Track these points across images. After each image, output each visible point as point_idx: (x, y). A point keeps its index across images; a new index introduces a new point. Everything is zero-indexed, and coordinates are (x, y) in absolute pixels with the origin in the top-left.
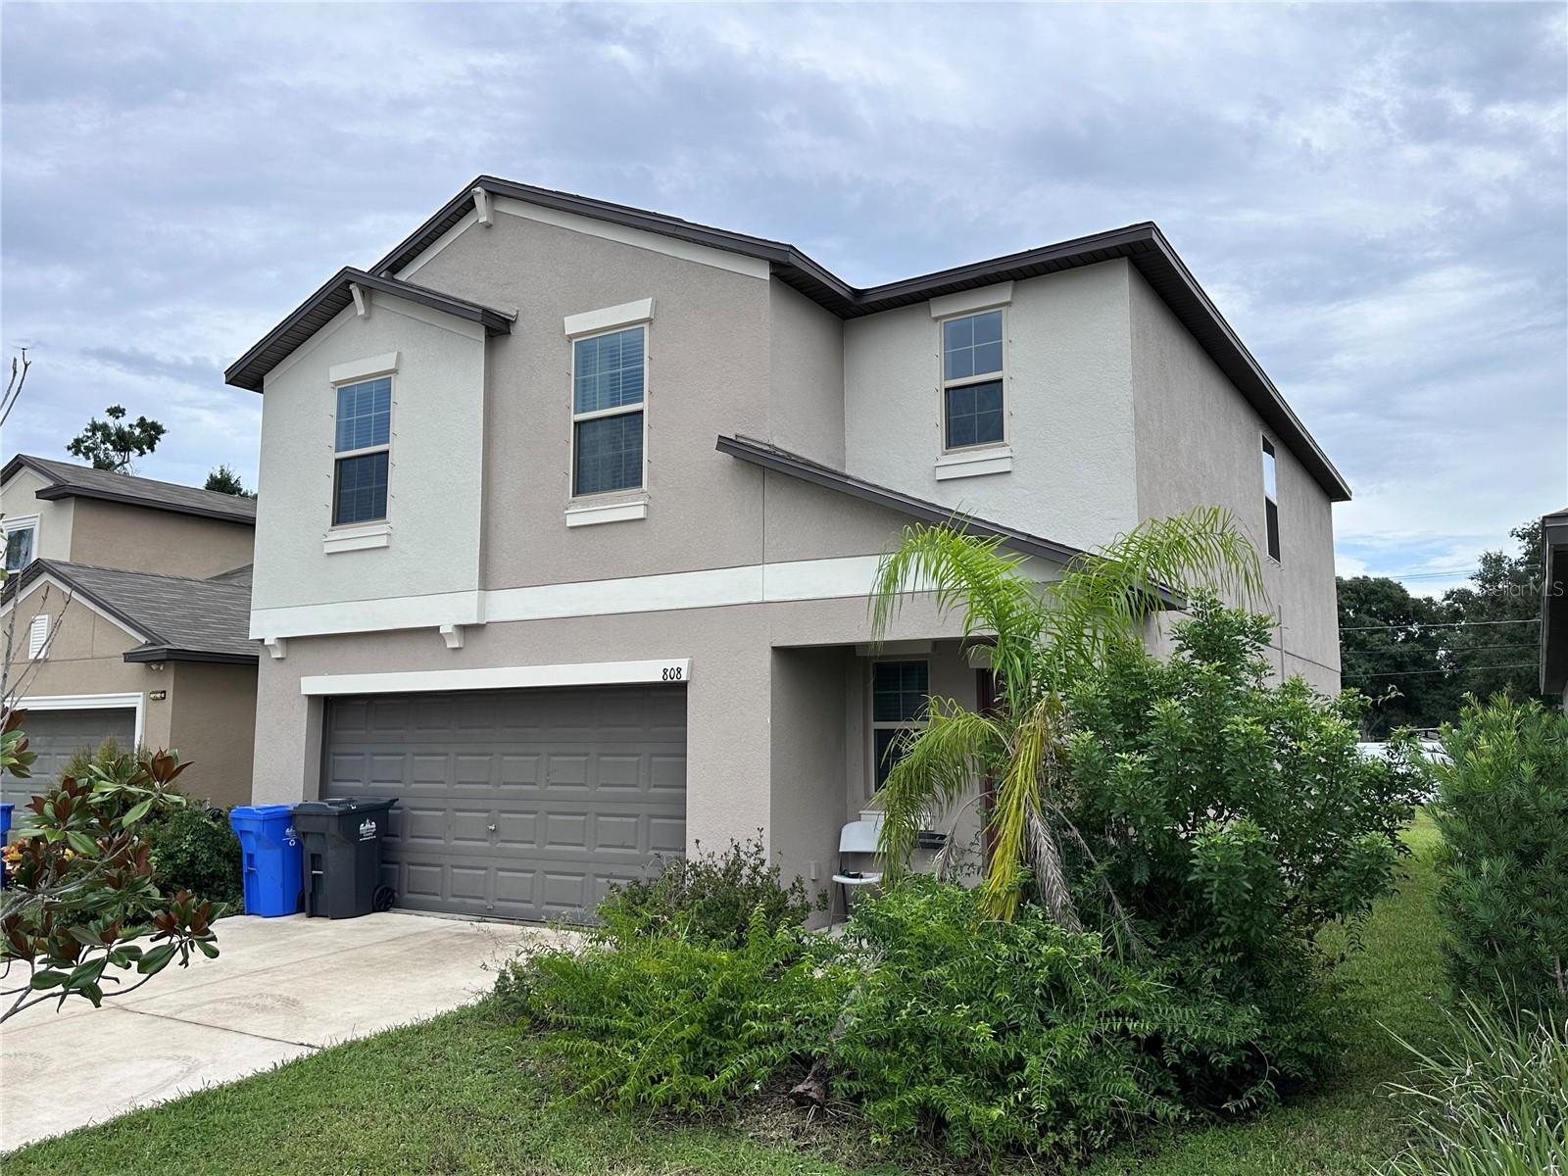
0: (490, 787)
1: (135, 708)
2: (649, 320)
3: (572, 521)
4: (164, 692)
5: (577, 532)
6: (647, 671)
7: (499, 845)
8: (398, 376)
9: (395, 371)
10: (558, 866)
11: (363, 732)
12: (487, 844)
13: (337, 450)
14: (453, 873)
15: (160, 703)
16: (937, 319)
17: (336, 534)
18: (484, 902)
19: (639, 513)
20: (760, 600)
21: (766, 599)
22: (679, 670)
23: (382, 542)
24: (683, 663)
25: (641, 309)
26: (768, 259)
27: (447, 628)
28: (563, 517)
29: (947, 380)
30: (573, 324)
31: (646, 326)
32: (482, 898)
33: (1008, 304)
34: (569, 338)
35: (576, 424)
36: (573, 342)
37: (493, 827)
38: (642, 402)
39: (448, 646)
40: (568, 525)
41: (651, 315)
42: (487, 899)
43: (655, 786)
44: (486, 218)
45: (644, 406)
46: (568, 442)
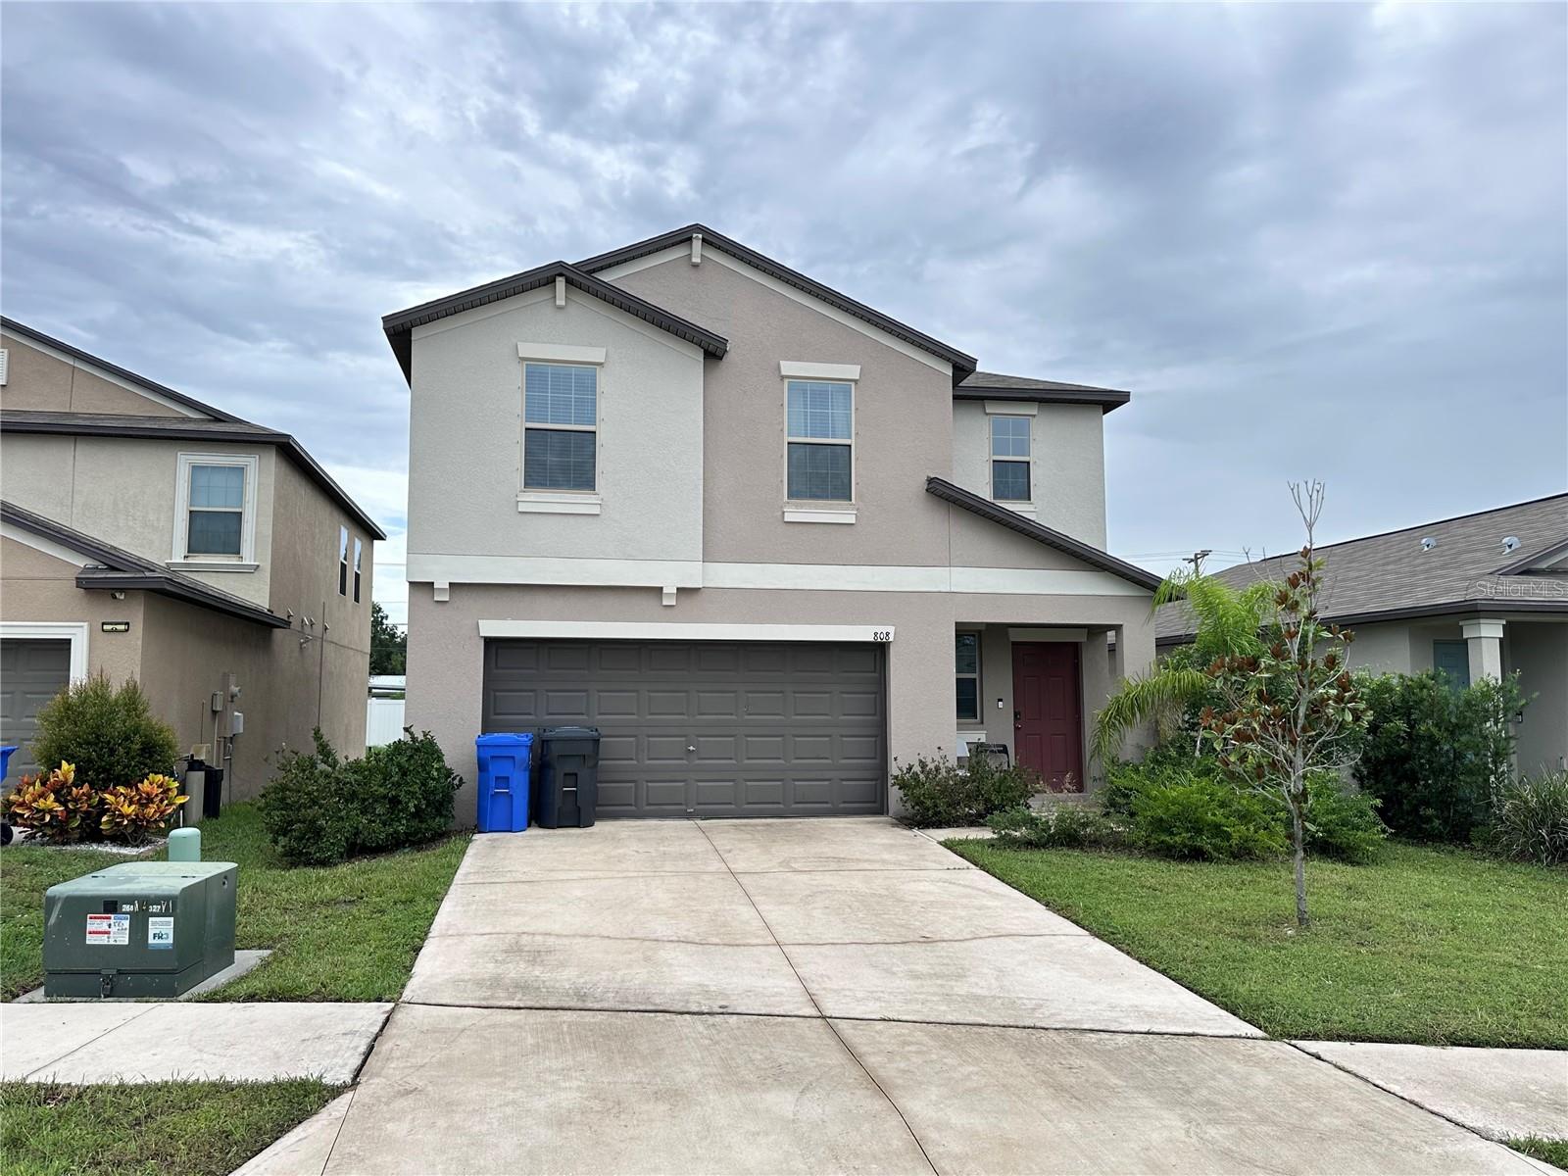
0: (685, 717)
1: (70, 640)
2: (856, 381)
3: (788, 518)
4: (127, 624)
5: (791, 526)
6: (862, 633)
7: (698, 761)
8: (604, 370)
9: (601, 365)
10: (757, 776)
11: (535, 671)
12: (685, 762)
13: (528, 420)
14: (647, 786)
15: (119, 636)
16: (987, 414)
17: (530, 496)
18: (684, 807)
19: (852, 520)
20: (948, 590)
21: (952, 590)
22: (888, 634)
23: (596, 510)
24: (891, 630)
25: (852, 371)
26: (949, 360)
27: (670, 589)
28: (780, 513)
29: (994, 454)
30: (789, 368)
31: (853, 384)
32: (681, 804)
33: (1034, 416)
34: (783, 378)
35: (789, 443)
36: (786, 381)
37: (691, 748)
38: (850, 438)
39: (665, 603)
40: (786, 520)
41: (858, 378)
42: (686, 805)
43: (845, 715)
44: (696, 260)
45: (852, 442)
46: (782, 456)
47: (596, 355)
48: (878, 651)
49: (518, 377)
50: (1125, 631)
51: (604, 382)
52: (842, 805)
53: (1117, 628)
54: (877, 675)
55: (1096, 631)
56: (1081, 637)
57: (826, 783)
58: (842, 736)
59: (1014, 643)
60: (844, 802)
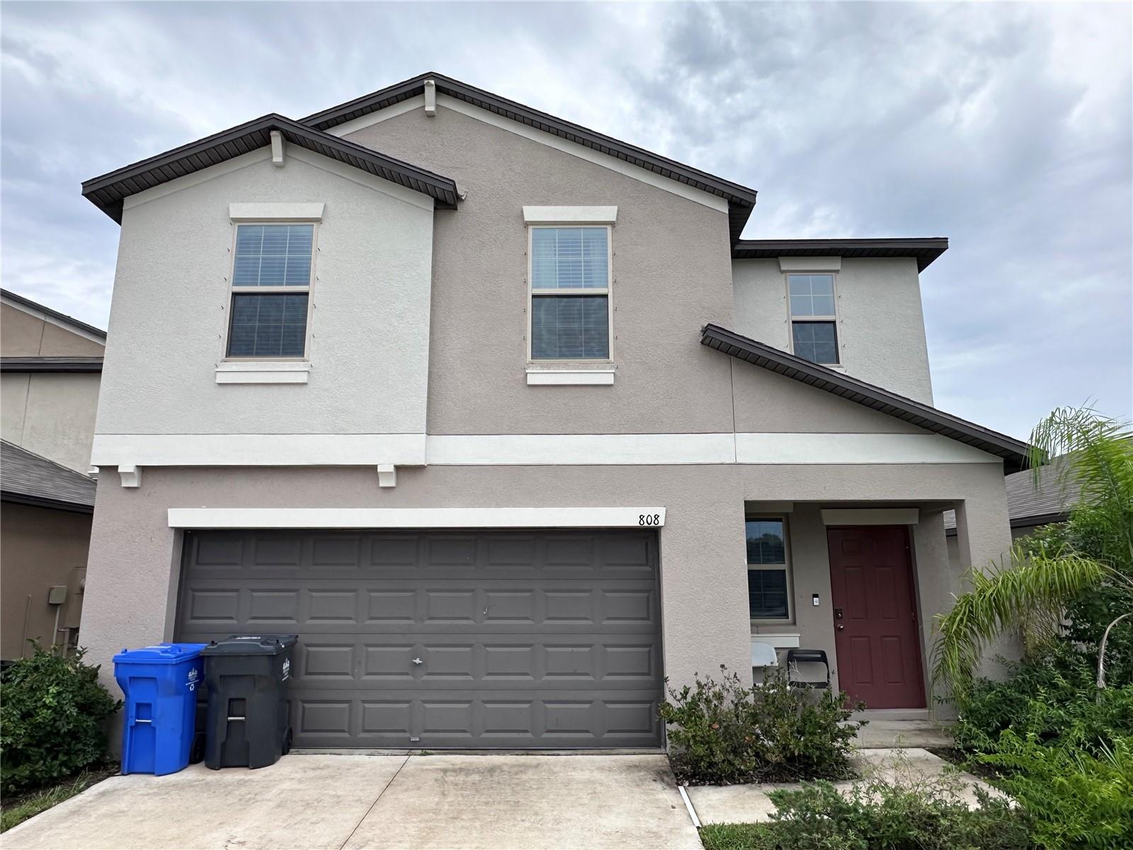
0: (412, 622)
2: (612, 224)
3: (532, 380)
5: (536, 390)
6: (625, 516)
7: (426, 678)
8: (322, 226)
9: (318, 220)
10: (499, 696)
11: (239, 568)
12: (410, 678)
13: (235, 284)
14: (364, 707)
16: (783, 272)
17: (231, 366)
18: (407, 735)
19: (609, 380)
20: (732, 462)
21: (739, 462)
22: (656, 517)
23: (302, 378)
24: (661, 512)
25: (607, 213)
26: (723, 195)
27: (386, 467)
28: (523, 376)
29: (793, 314)
30: (533, 213)
31: (609, 228)
32: (404, 731)
33: (837, 271)
34: (527, 224)
35: (534, 296)
36: (530, 228)
37: (418, 661)
38: (607, 286)
39: (381, 485)
40: (529, 383)
41: (614, 220)
42: (411, 732)
43: (609, 619)
44: (430, 108)
45: (609, 291)
46: (525, 311)
47: (313, 211)
48: (648, 537)
49: (229, 238)
50: (969, 508)
51: (322, 239)
52: (607, 735)
53: (957, 505)
54: (648, 569)
55: (930, 509)
56: (911, 518)
57: (587, 706)
58: (606, 646)
59: (829, 528)
60: (610, 731)
